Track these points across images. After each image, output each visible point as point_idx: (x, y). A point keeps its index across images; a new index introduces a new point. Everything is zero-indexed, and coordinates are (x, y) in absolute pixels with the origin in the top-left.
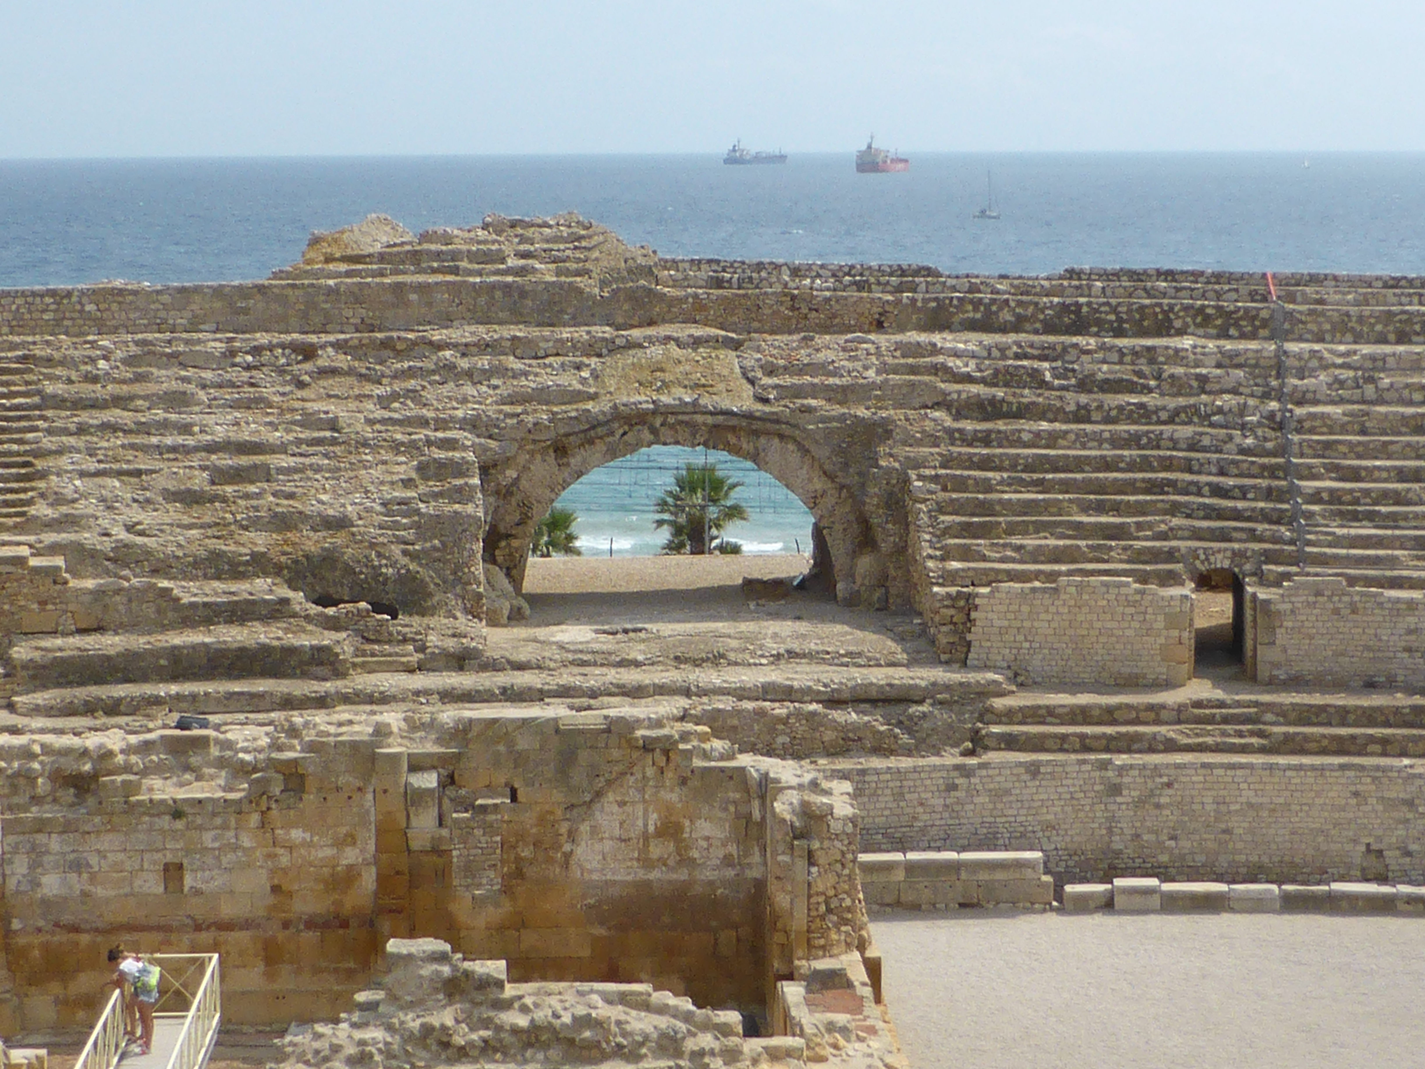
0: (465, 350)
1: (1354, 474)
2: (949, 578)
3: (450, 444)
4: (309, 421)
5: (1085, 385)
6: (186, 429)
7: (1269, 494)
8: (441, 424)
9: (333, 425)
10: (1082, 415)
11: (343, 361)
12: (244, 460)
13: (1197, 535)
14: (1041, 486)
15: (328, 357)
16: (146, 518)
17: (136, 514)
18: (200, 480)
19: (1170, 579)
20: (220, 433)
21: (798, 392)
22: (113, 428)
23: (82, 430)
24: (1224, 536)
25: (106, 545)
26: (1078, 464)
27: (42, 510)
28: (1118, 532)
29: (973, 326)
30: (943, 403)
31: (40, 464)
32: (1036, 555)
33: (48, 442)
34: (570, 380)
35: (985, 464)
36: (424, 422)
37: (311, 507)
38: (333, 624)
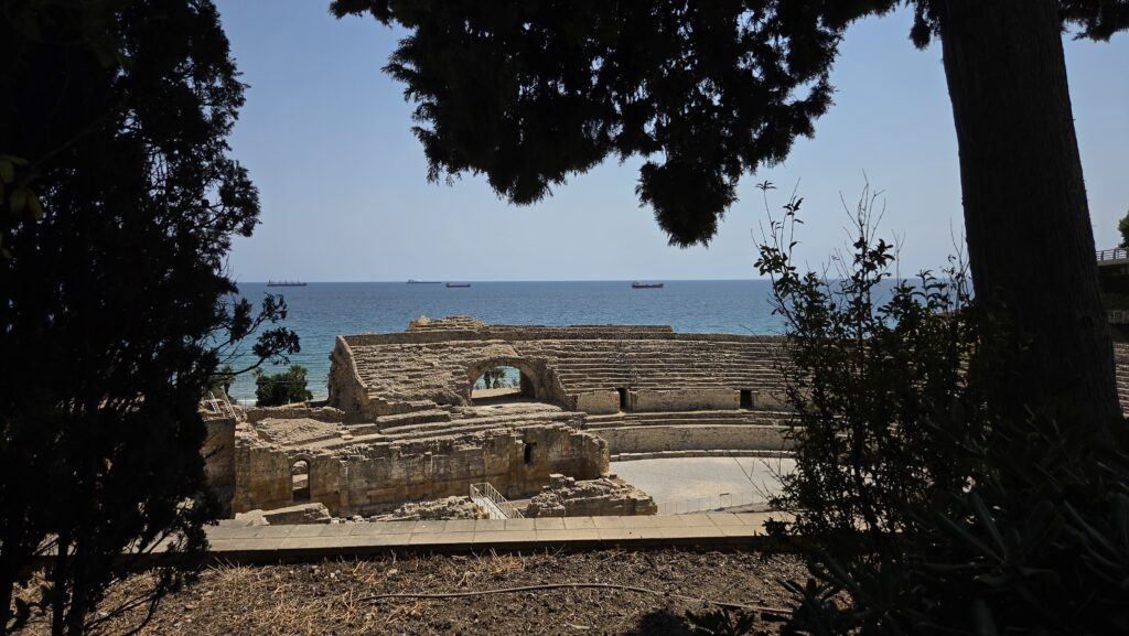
0: (454, 346)
1: (640, 367)
2: (568, 392)
3: (458, 368)
4: (426, 364)
5: (583, 350)
6: (399, 367)
7: (625, 372)
8: (454, 363)
9: (432, 364)
10: (583, 356)
11: (429, 350)
12: (416, 373)
13: (615, 381)
14: (580, 372)
15: (425, 349)
16: (399, 388)
17: (394, 386)
18: (407, 379)
19: (612, 390)
20: (408, 367)
21: (527, 353)
22: (383, 367)
23: (376, 368)
24: (620, 381)
25: (392, 394)
26: (586, 367)
27: (374, 387)
28: (600, 381)
29: (555, 338)
30: (556, 355)
31: (371, 376)
32: (585, 387)
33: (370, 371)
34: (478, 352)
35: (568, 368)
36: (450, 363)
37: (433, 383)
38: (445, 409)
